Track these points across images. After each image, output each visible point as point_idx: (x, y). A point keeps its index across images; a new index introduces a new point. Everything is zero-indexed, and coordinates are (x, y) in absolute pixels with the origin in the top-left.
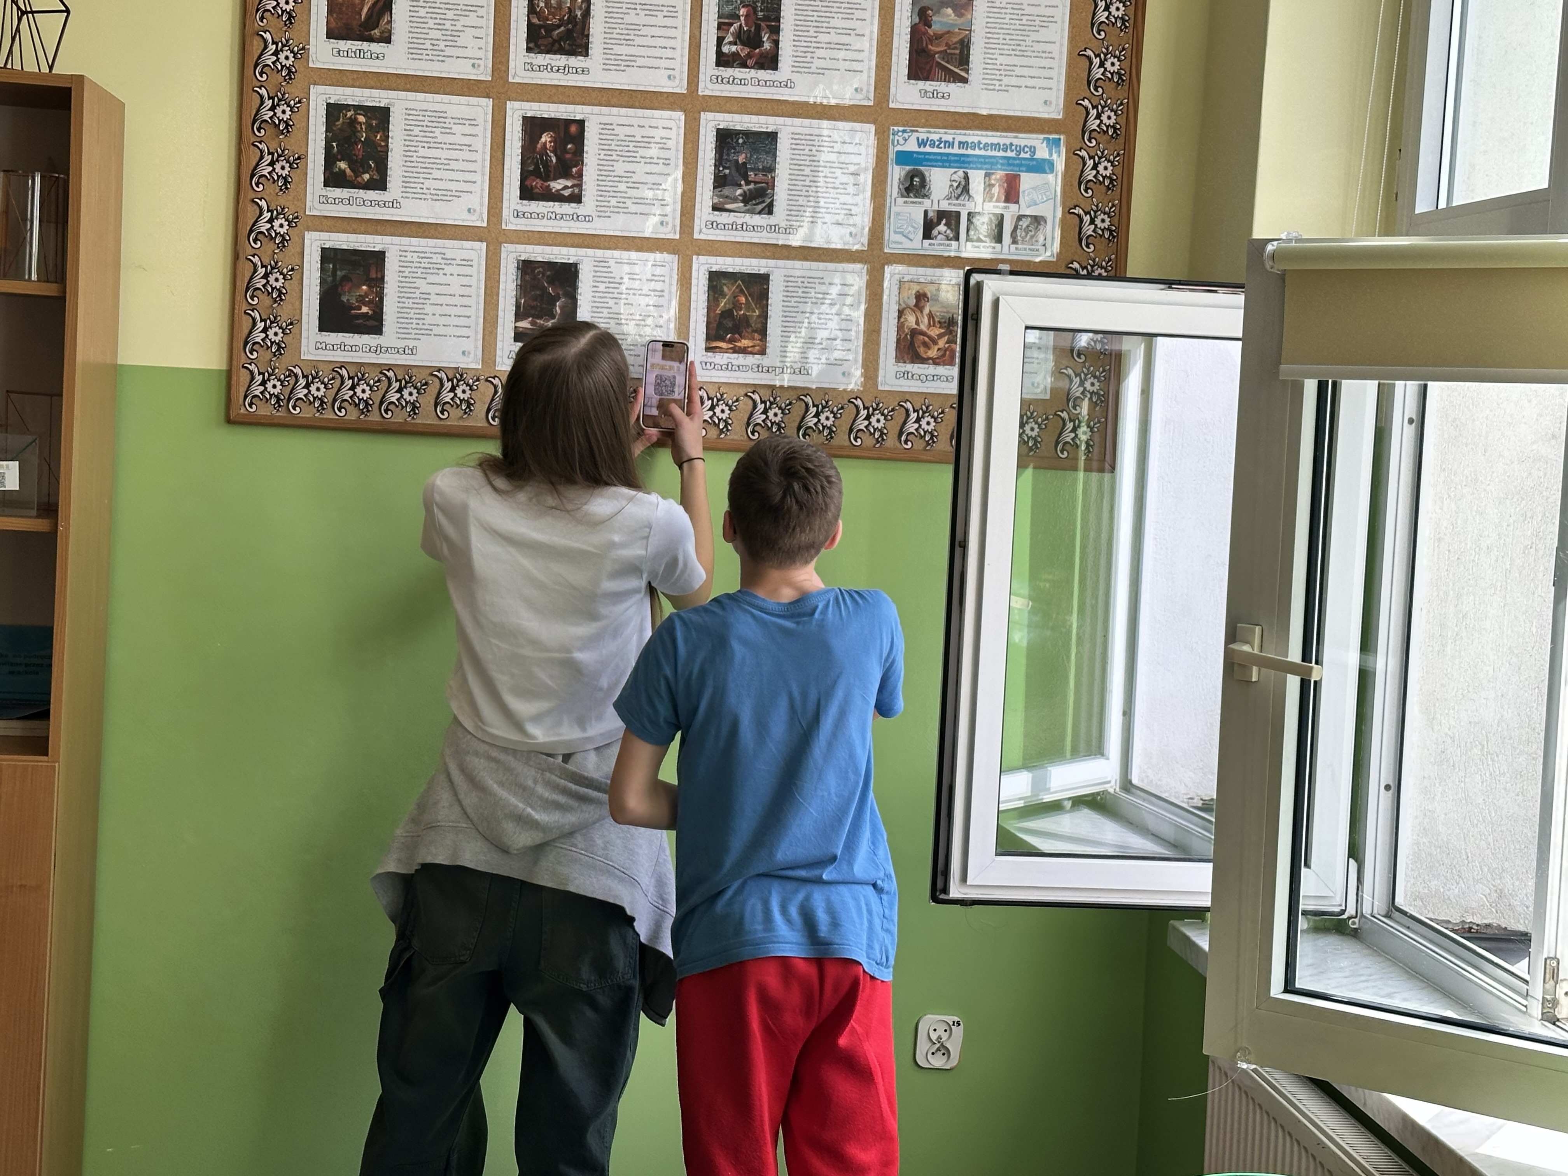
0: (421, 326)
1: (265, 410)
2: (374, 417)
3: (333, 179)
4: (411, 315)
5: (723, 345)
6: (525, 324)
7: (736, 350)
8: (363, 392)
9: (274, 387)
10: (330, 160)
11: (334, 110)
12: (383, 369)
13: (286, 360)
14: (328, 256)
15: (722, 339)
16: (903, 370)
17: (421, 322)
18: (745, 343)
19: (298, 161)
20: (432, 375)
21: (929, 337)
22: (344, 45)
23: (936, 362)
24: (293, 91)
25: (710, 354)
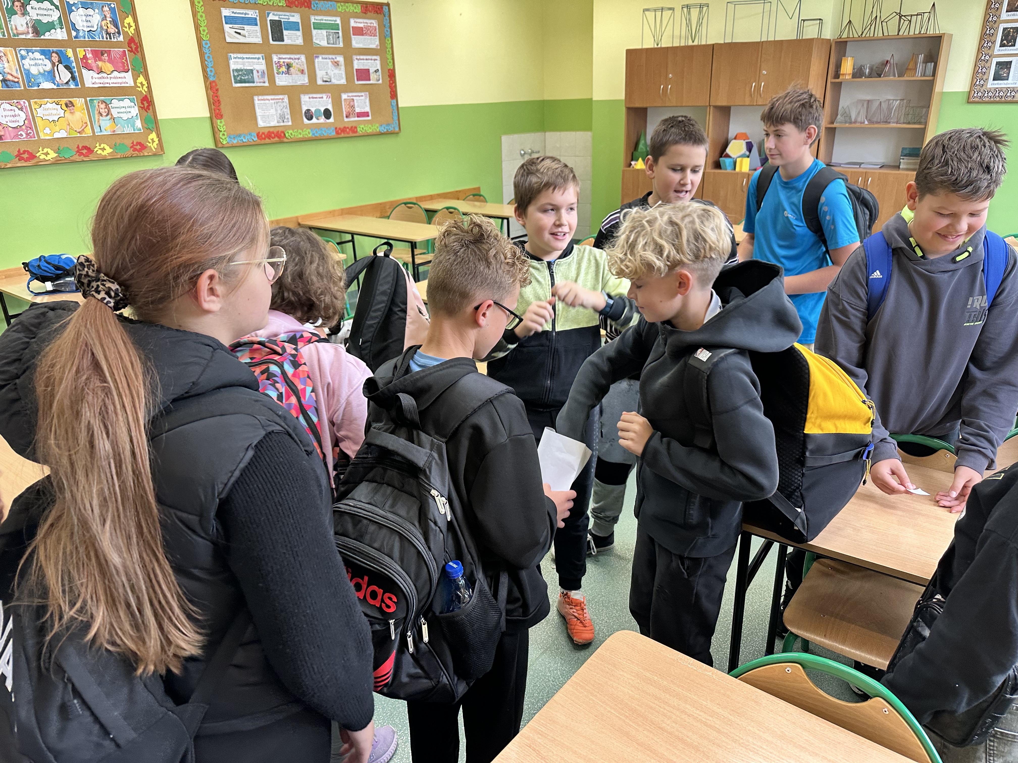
1: (977, 100)
2: (1003, 99)
3: (1002, 45)
8: (1002, 94)
9: (980, 94)
10: (1002, 41)
11: (1004, 29)
12: (1007, 88)
13: (984, 87)
14: (998, 63)
19: (994, 42)
22: (1010, 13)
24: (996, 26)
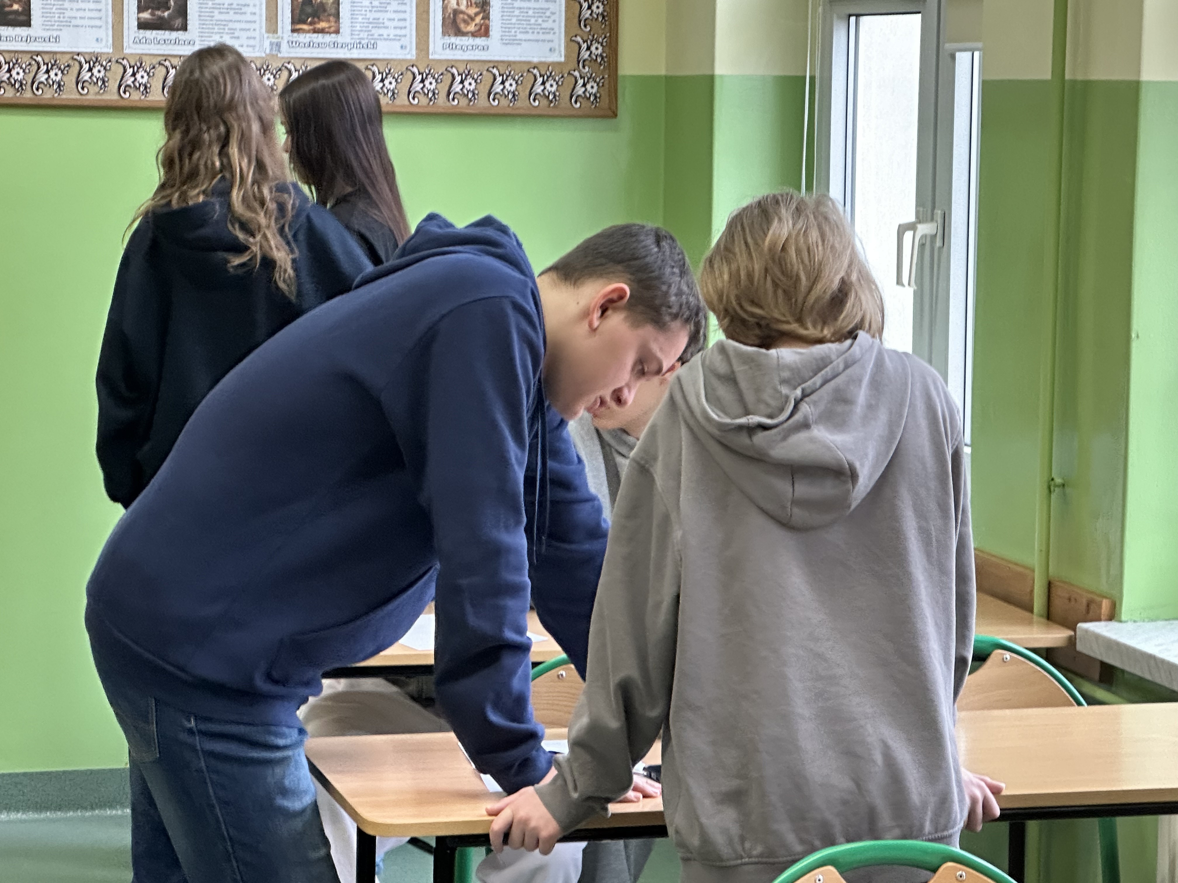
0: (62, 19)
2: (28, 94)
4: (54, 10)
5: (305, 27)
6: (146, 15)
7: (315, 31)
8: (18, 74)
12: (33, 55)
15: (304, 22)
16: (448, 42)
17: (62, 16)
18: (323, 25)
20: (73, 59)
21: (469, 16)
23: (474, 35)
25: (295, 35)
